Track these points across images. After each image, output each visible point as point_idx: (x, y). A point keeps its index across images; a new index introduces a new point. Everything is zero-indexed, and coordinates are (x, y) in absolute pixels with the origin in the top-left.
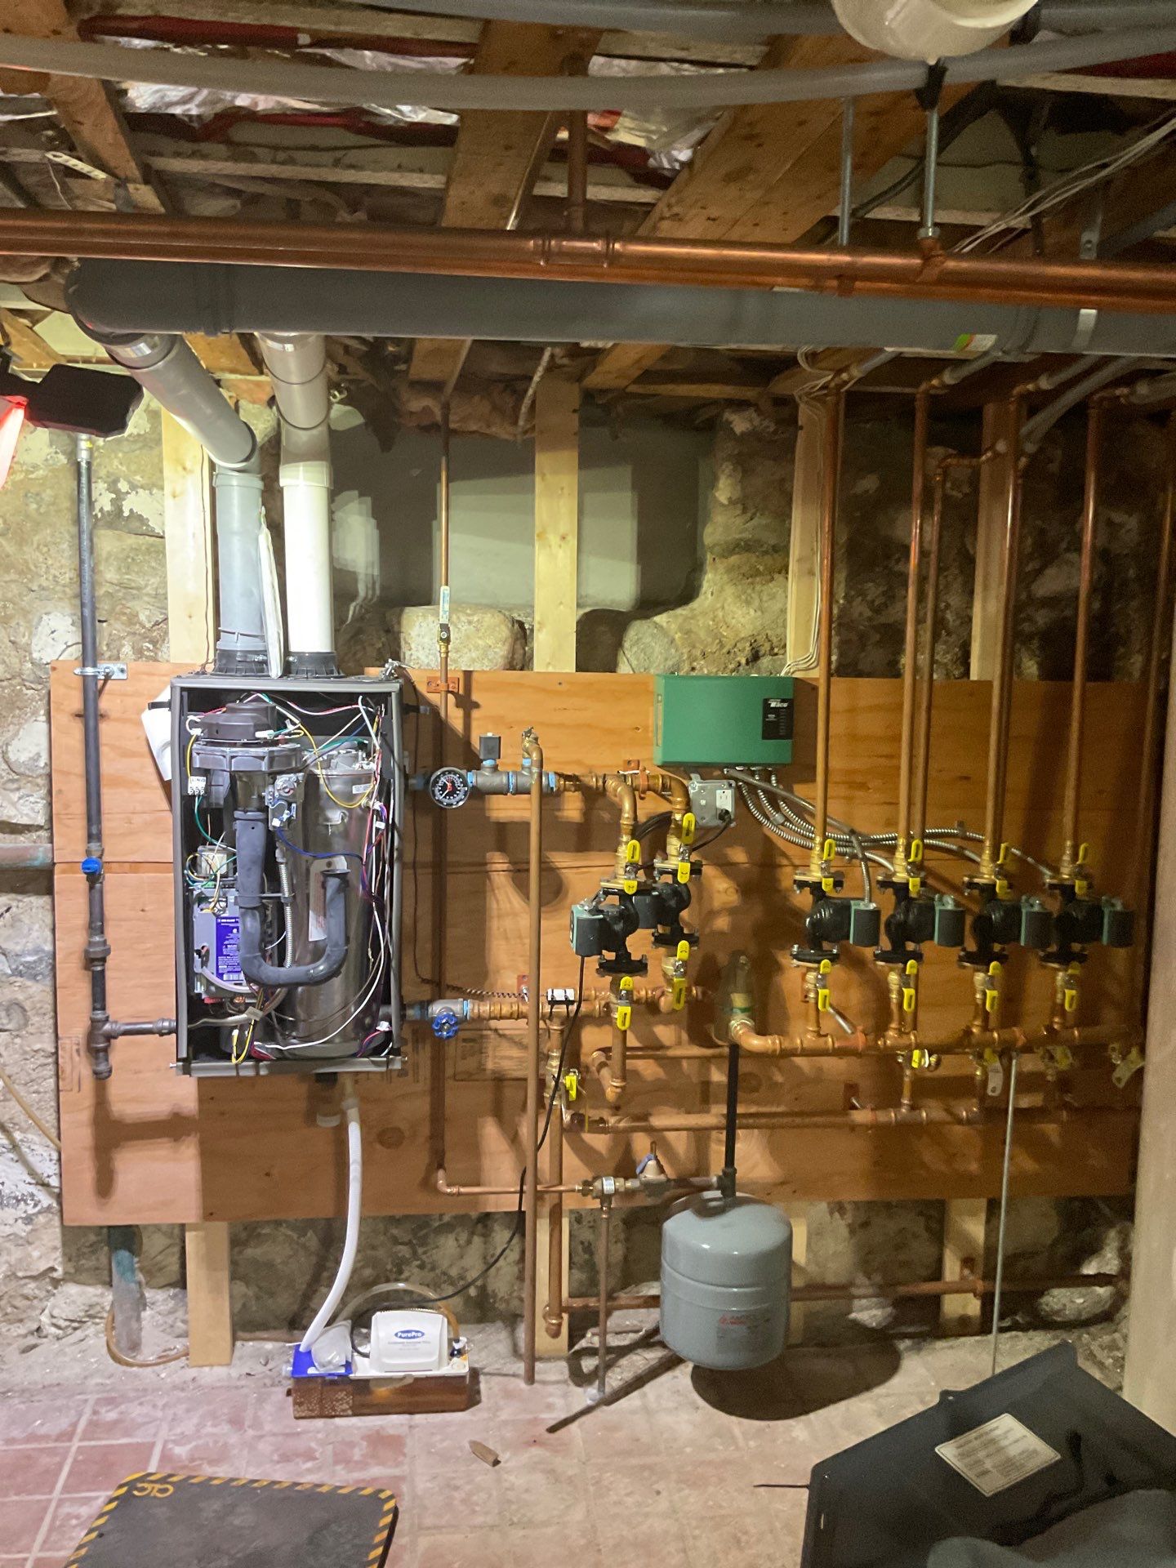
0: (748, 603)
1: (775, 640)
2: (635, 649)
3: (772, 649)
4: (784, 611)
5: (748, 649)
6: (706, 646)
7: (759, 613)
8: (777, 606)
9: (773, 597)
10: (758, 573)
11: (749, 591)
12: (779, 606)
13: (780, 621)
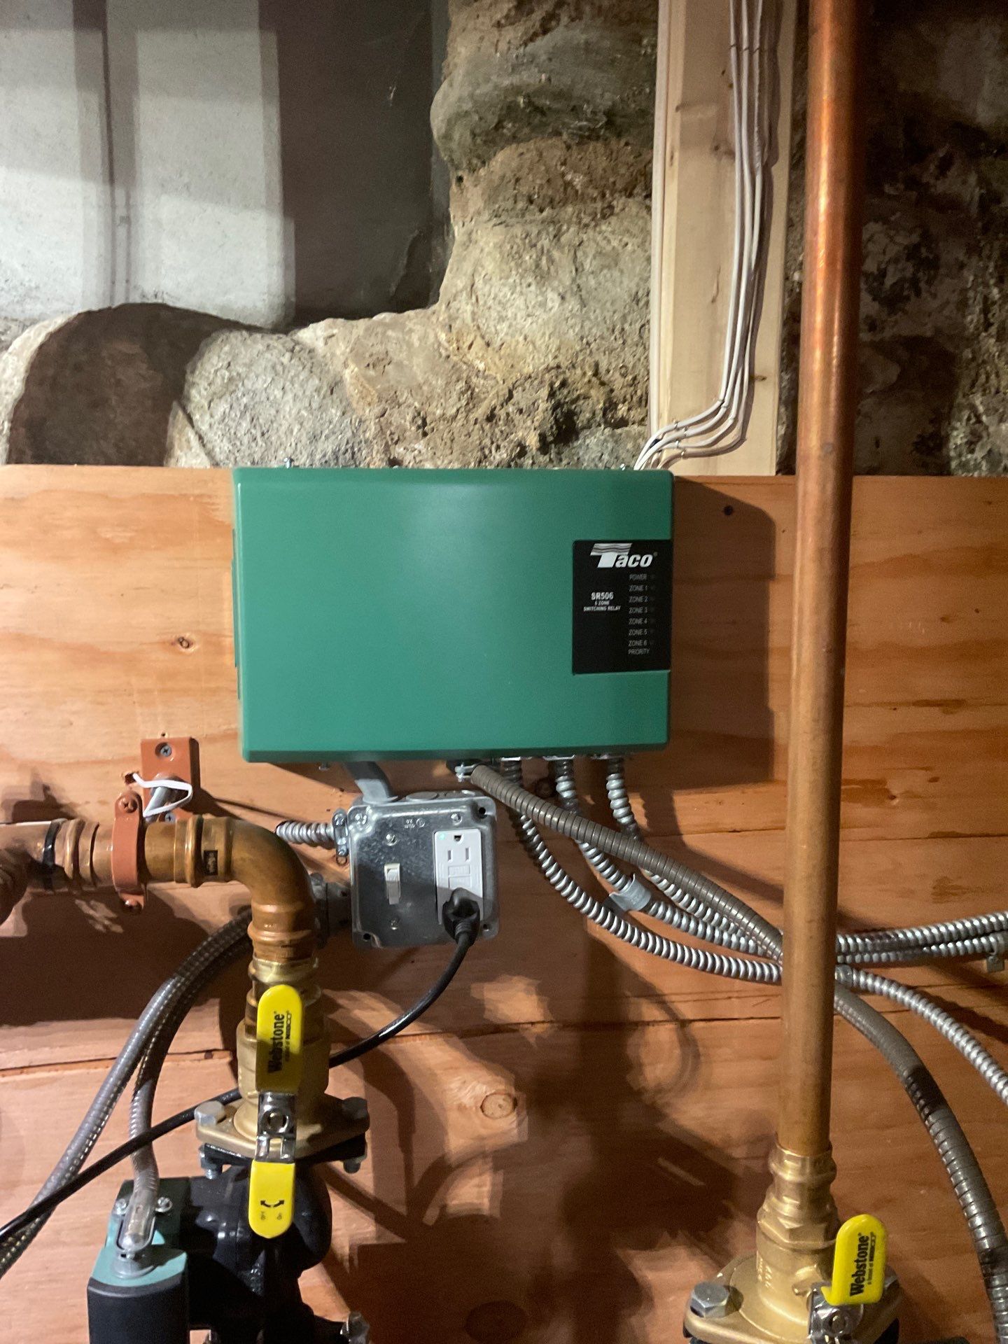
0: (542, 276)
1: (618, 382)
2: (222, 407)
3: (611, 405)
4: (640, 300)
5: (543, 405)
6: (429, 400)
7: (573, 304)
8: (622, 287)
9: (611, 260)
10: (568, 194)
11: (545, 242)
12: (630, 284)
13: (632, 329)
